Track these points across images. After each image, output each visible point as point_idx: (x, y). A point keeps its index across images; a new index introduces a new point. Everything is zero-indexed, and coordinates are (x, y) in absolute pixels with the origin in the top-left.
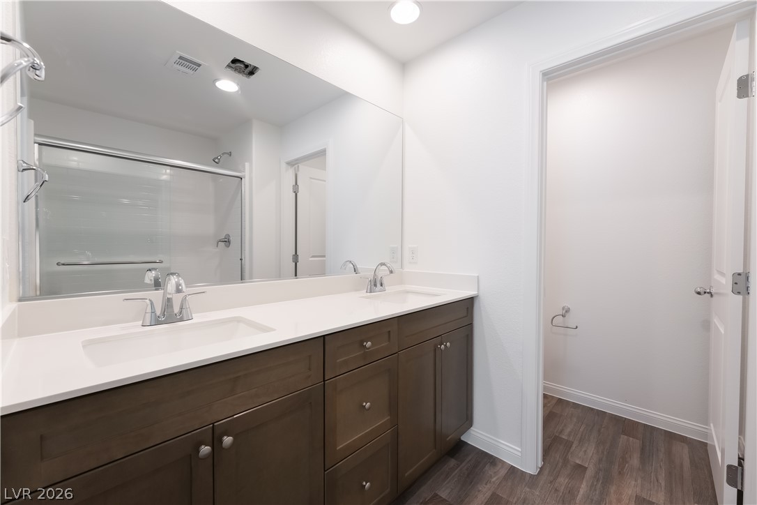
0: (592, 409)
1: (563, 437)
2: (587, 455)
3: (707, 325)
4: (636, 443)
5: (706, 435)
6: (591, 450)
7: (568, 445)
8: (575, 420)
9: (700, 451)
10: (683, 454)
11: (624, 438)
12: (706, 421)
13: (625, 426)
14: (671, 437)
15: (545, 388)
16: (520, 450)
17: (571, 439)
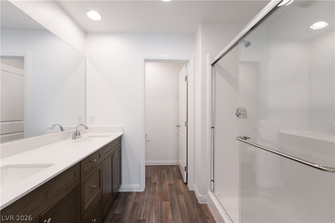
0: (154, 165)
1: (149, 177)
2: (155, 179)
3: (178, 134)
4: (165, 171)
5: (178, 163)
6: (156, 177)
7: (150, 178)
8: (150, 170)
9: (178, 167)
10: (174, 169)
11: (162, 170)
12: (178, 159)
13: (162, 167)
14: (172, 166)
15: (146, 163)
16: (139, 185)
17: (151, 176)
